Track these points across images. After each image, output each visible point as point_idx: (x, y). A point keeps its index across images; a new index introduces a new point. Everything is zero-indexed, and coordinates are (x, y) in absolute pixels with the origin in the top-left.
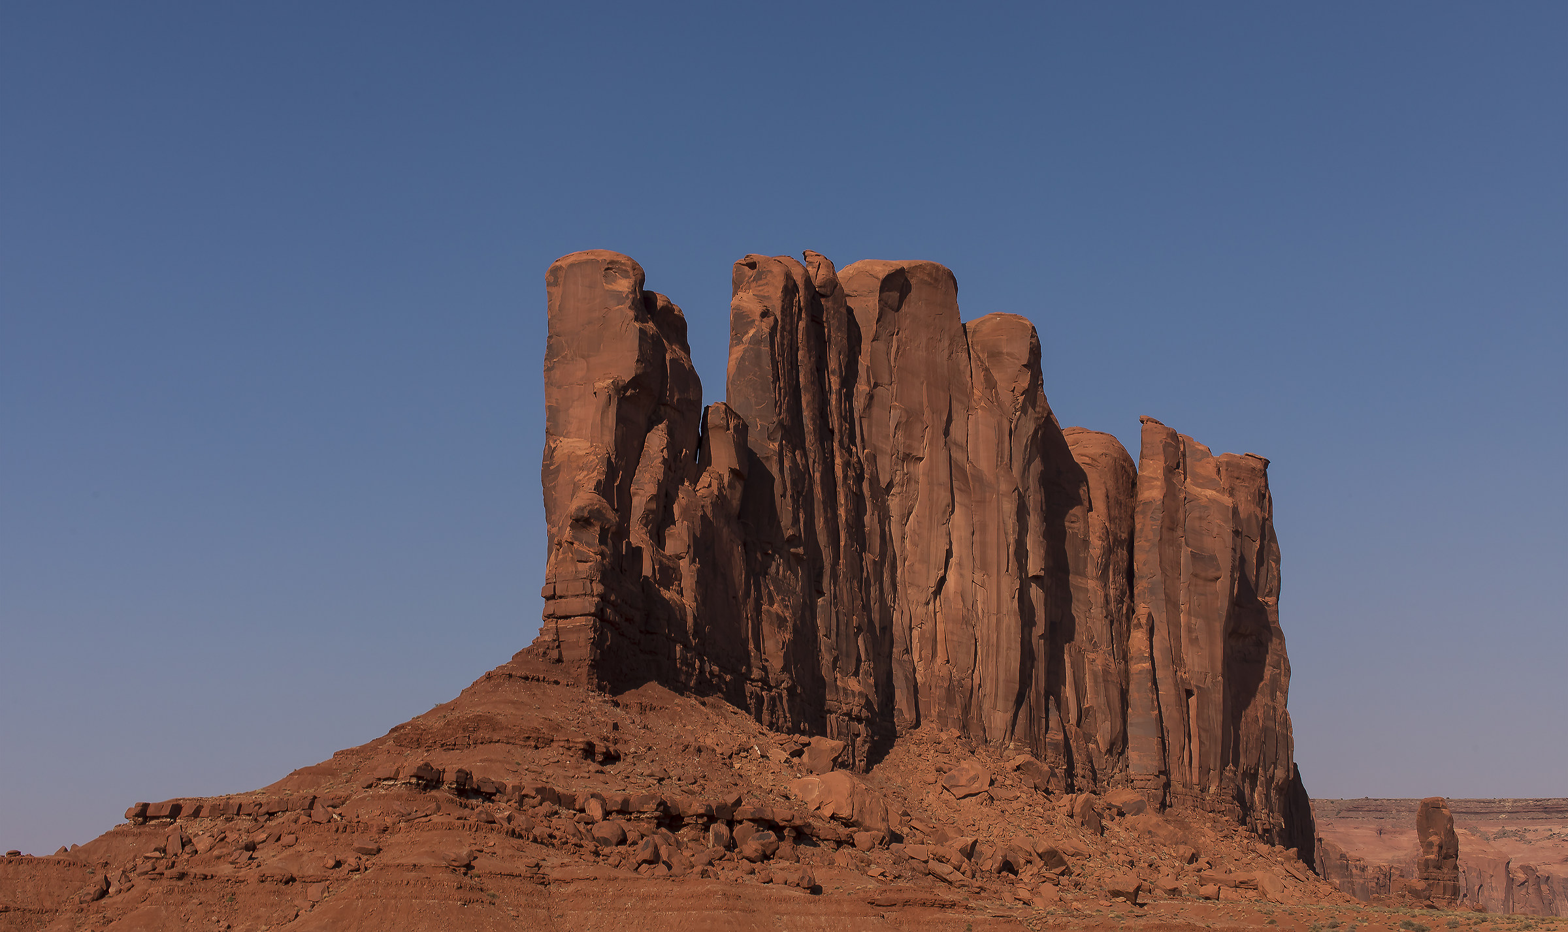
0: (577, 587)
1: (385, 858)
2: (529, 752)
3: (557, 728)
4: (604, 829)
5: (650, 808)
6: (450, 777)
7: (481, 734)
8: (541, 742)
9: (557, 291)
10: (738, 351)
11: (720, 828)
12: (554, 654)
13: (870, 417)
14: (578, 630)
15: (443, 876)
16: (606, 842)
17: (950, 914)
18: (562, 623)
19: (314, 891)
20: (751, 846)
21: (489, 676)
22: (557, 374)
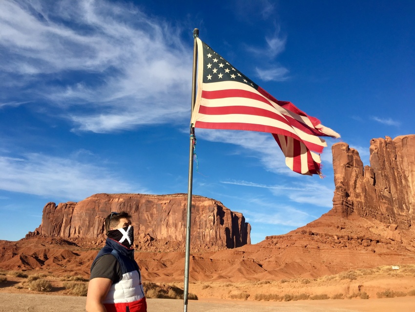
0: (338, 200)
1: (295, 245)
2: (327, 228)
3: (333, 223)
4: (337, 241)
5: (346, 237)
6: (308, 232)
7: (319, 225)
8: (329, 226)
9: (333, 150)
10: (371, 156)
11: (360, 241)
12: (335, 211)
13: (403, 165)
14: (339, 207)
15: (301, 248)
16: (337, 243)
17: (400, 257)
18: (336, 206)
19: (282, 250)
20: (365, 244)
21: (323, 215)
22: (335, 164)
